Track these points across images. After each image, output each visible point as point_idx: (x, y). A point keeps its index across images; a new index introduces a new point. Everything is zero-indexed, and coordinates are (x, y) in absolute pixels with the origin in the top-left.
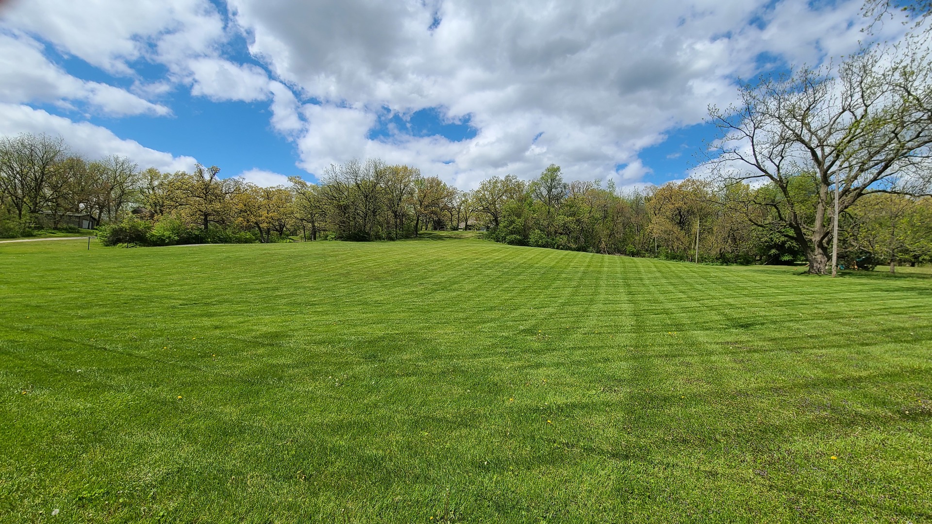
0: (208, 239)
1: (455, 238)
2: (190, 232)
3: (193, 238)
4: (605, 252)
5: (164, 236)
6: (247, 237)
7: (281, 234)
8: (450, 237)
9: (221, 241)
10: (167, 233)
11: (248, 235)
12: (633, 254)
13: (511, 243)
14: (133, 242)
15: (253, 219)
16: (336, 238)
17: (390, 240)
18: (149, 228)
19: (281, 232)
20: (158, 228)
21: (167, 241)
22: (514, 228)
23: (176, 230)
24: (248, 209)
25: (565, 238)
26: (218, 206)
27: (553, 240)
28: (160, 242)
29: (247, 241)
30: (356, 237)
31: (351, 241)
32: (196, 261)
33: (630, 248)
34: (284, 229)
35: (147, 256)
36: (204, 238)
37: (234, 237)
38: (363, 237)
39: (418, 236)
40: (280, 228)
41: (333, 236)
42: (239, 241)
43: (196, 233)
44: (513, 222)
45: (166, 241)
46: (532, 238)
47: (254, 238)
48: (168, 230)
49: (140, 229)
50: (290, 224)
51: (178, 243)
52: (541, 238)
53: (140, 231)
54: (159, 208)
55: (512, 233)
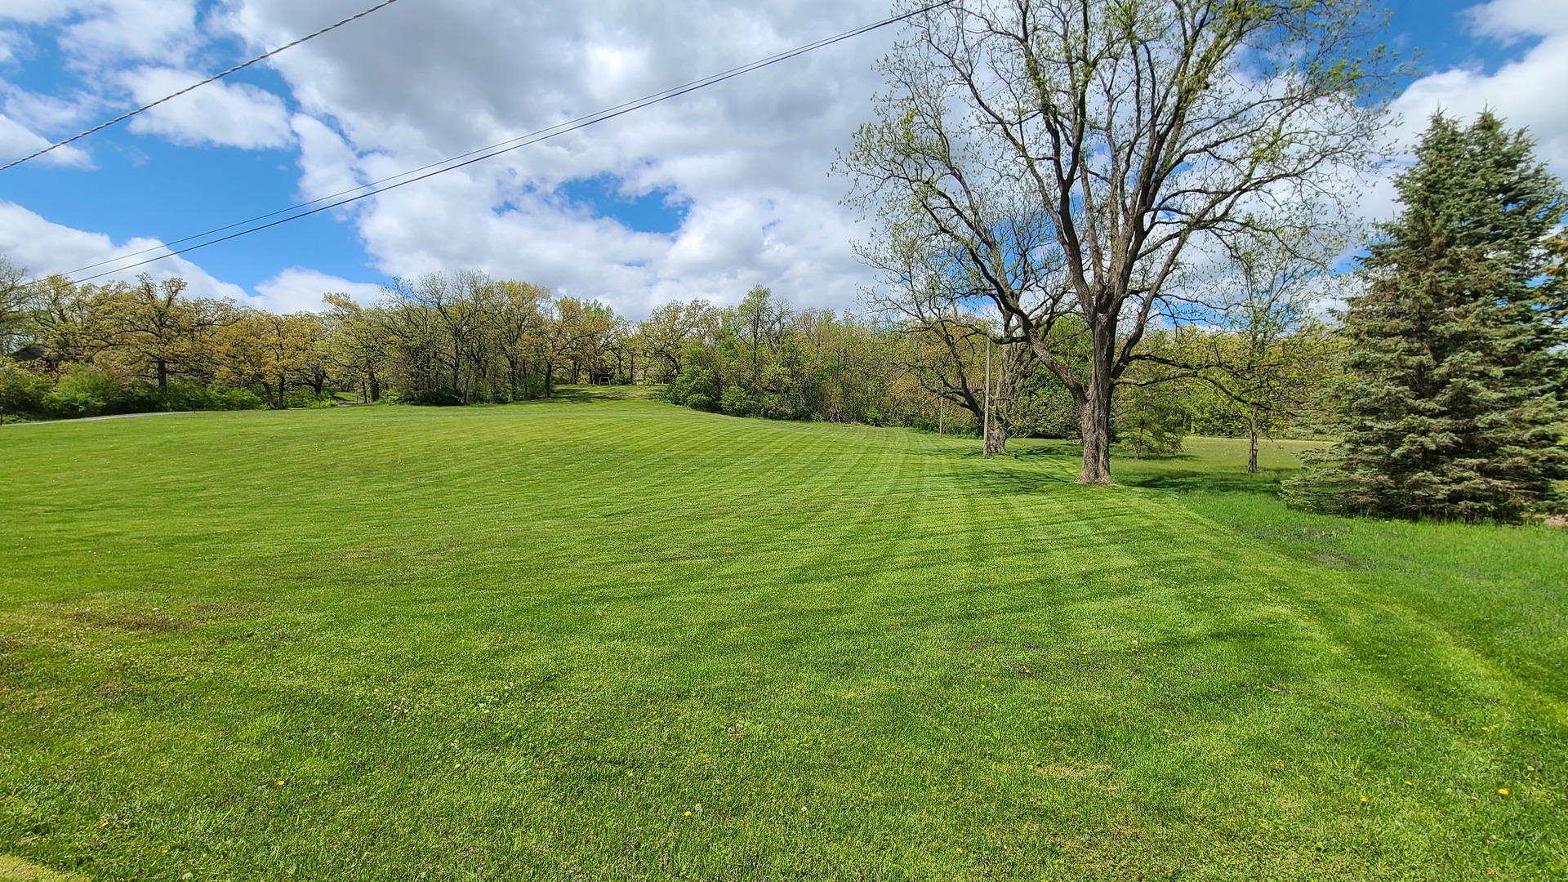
0: (166, 403)
1: (612, 399)
2: (130, 392)
3: (135, 403)
4: (836, 419)
5: (75, 400)
6: (245, 398)
7: (318, 390)
8: (603, 398)
9: (192, 406)
10: (81, 396)
11: (247, 395)
12: (876, 422)
13: (696, 406)
14: (15, 413)
15: (248, 369)
16: (401, 401)
17: (499, 403)
18: (46, 388)
19: (318, 387)
20: (66, 386)
21: (82, 409)
22: (697, 383)
23: (97, 389)
24: (242, 352)
25: (776, 398)
26: (184, 345)
27: (759, 401)
28: (69, 411)
29: (244, 406)
30: (437, 399)
31: (428, 405)
32: (113, 449)
33: (872, 412)
34: (325, 381)
35: (30, 440)
36: (156, 403)
37: (219, 399)
38: (450, 398)
39: (552, 395)
40: (317, 380)
41: (396, 398)
42: (229, 406)
43: (141, 394)
44: (696, 374)
45: (80, 410)
46: (727, 399)
47: (259, 399)
48: (85, 390)
49: (27, 389)
50: (332, 372)
51: (105, 411)
52: (739, 398)
53: (27, 395)
54: (67, 351)
55: (696, 390)
